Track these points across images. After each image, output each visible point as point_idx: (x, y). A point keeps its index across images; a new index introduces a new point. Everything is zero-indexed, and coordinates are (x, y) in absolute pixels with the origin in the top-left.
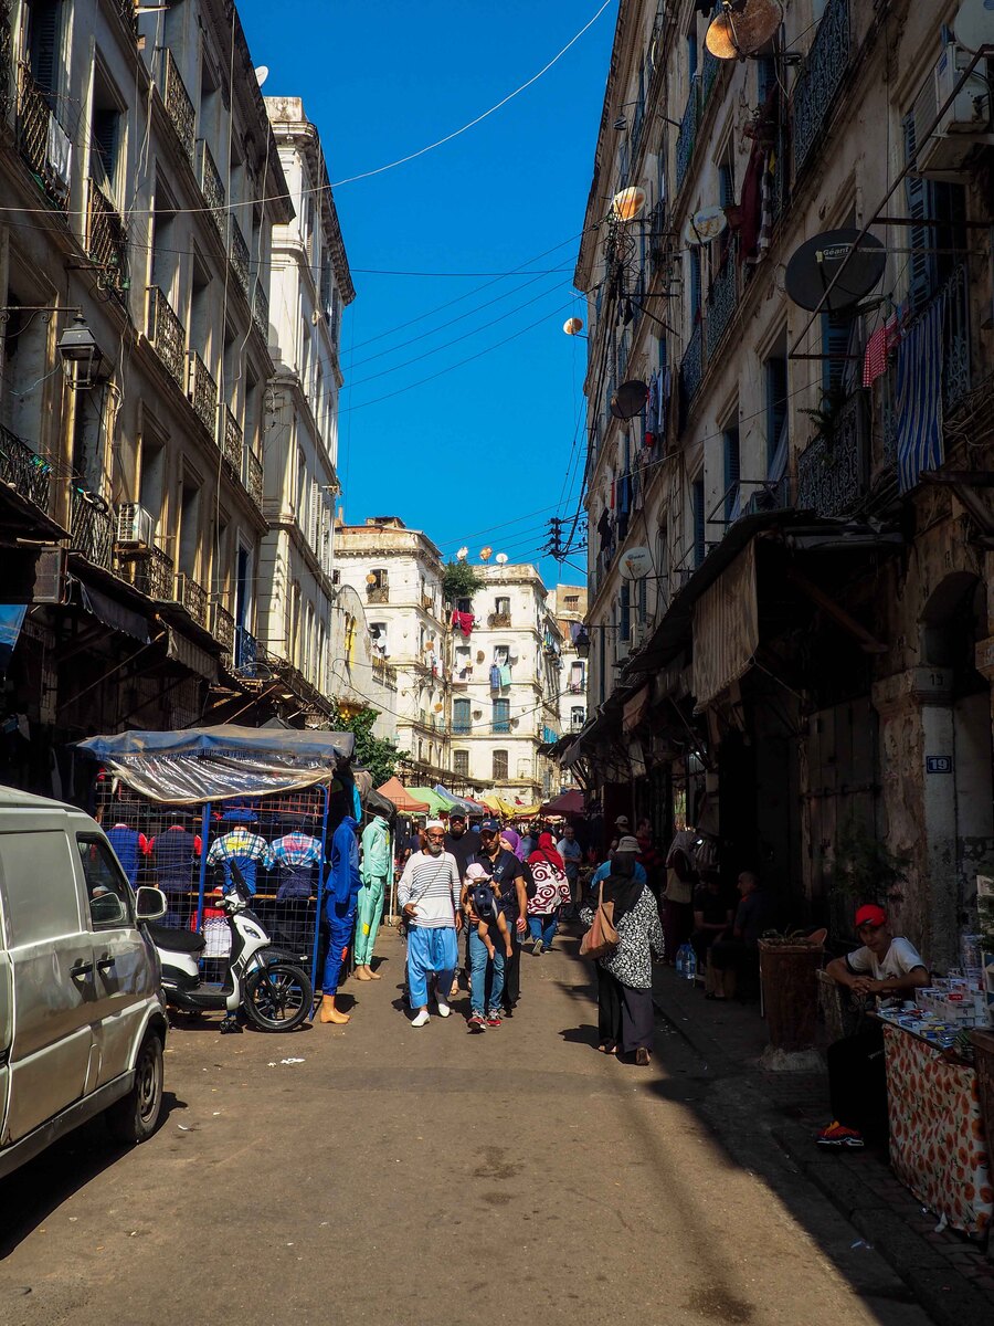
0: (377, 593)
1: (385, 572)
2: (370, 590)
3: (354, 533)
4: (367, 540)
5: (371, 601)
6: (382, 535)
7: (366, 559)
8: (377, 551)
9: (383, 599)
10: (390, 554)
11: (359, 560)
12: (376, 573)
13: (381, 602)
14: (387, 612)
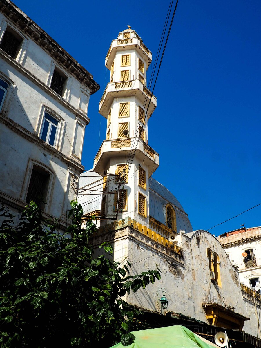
0: (250, 262)
1: (252, 250)
2: (246, 261)
3: (232, 235)
4: (239, 236)
5: (247, 267)
6: (246, 232)
7: (241, 246)
8: (245, 240)
9: (254, 265)
10: (252, 240)
11: (237, 247)
12: (247, 252)
13: (252, 266)
14: (257, 271)
